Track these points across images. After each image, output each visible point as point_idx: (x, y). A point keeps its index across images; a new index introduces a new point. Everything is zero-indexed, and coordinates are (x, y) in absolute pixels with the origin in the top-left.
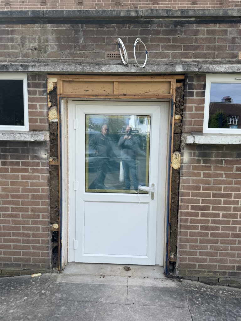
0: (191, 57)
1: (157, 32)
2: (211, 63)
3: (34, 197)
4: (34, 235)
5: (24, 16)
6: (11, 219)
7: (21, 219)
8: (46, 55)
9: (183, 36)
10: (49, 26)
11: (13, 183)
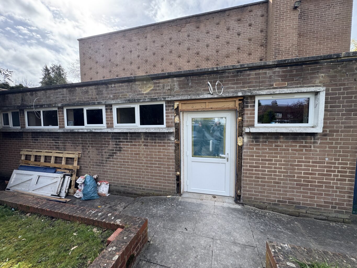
0: (246, 88)
1: (228, 77)
2: (258, 90)
3: (168, 158)
4: (168, 177)
5: (164, 75)
6: (158, 169)
7: (162, 169)
8: (174, 92)
9: (242, 77)
10: (175, 79)
11: (159, 152)
